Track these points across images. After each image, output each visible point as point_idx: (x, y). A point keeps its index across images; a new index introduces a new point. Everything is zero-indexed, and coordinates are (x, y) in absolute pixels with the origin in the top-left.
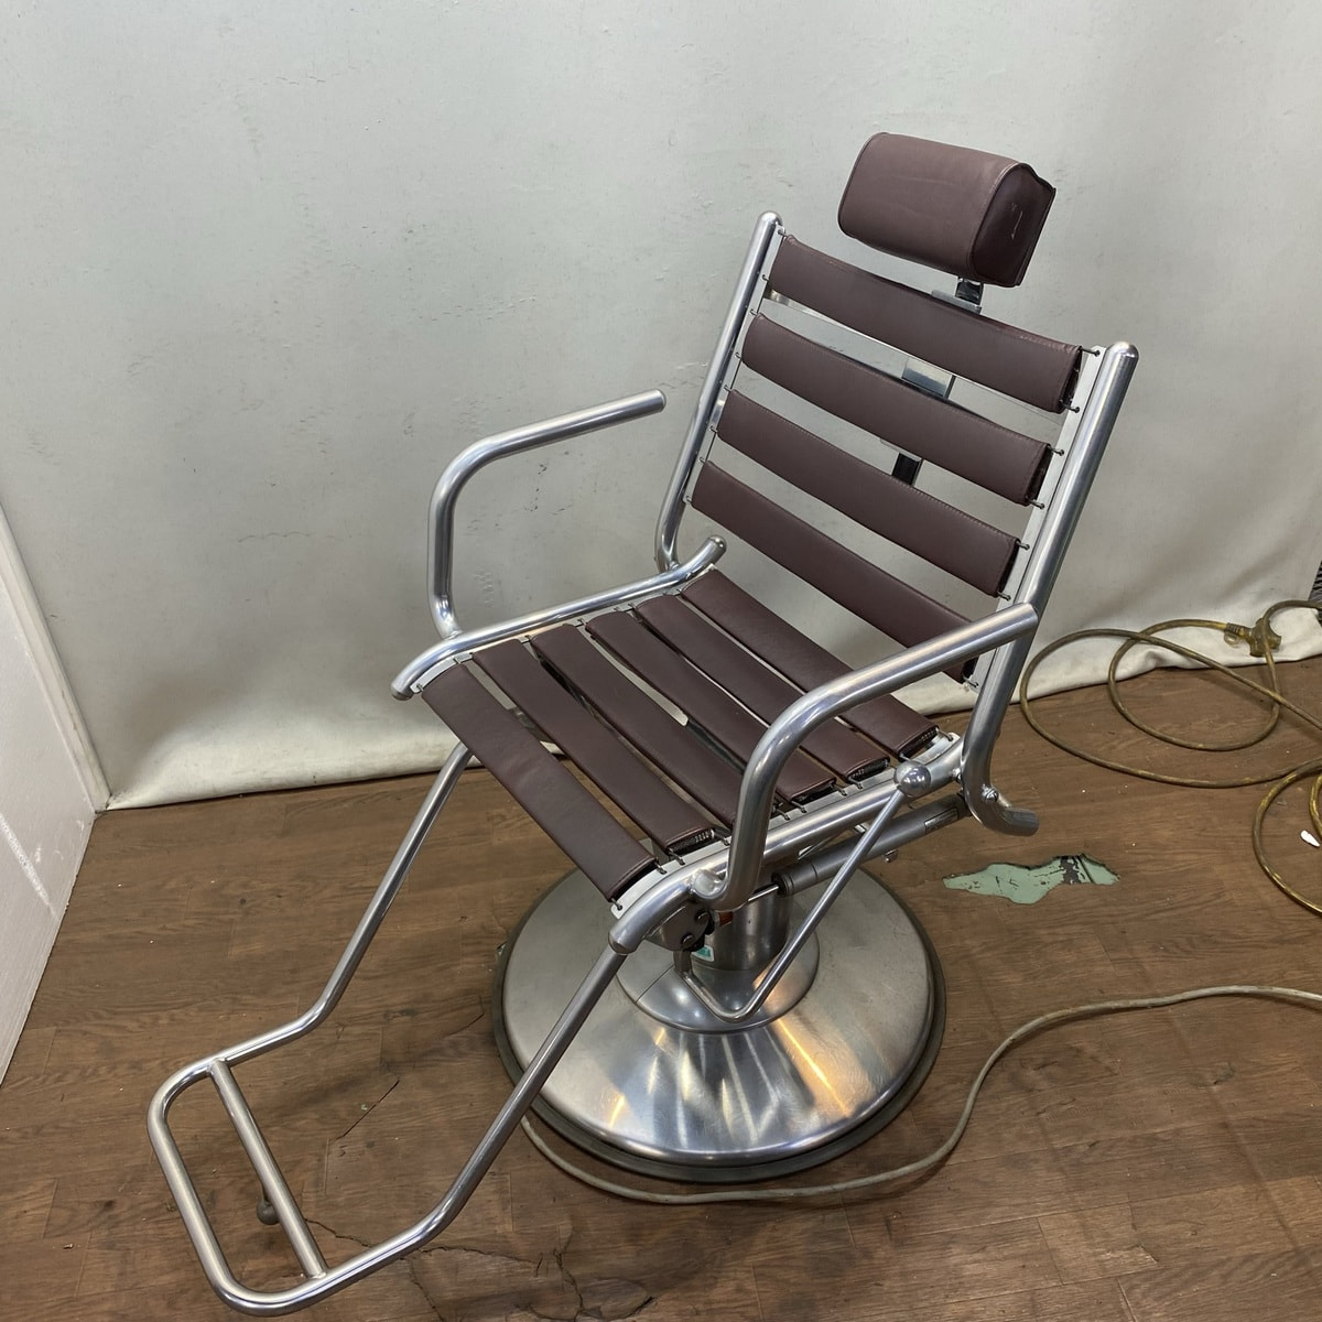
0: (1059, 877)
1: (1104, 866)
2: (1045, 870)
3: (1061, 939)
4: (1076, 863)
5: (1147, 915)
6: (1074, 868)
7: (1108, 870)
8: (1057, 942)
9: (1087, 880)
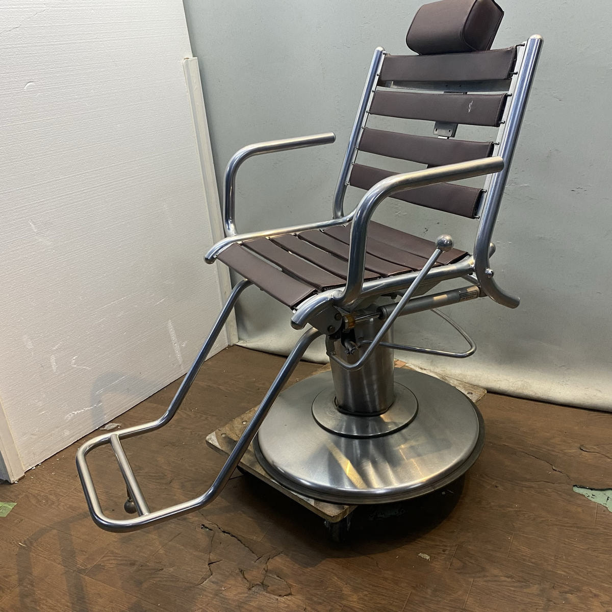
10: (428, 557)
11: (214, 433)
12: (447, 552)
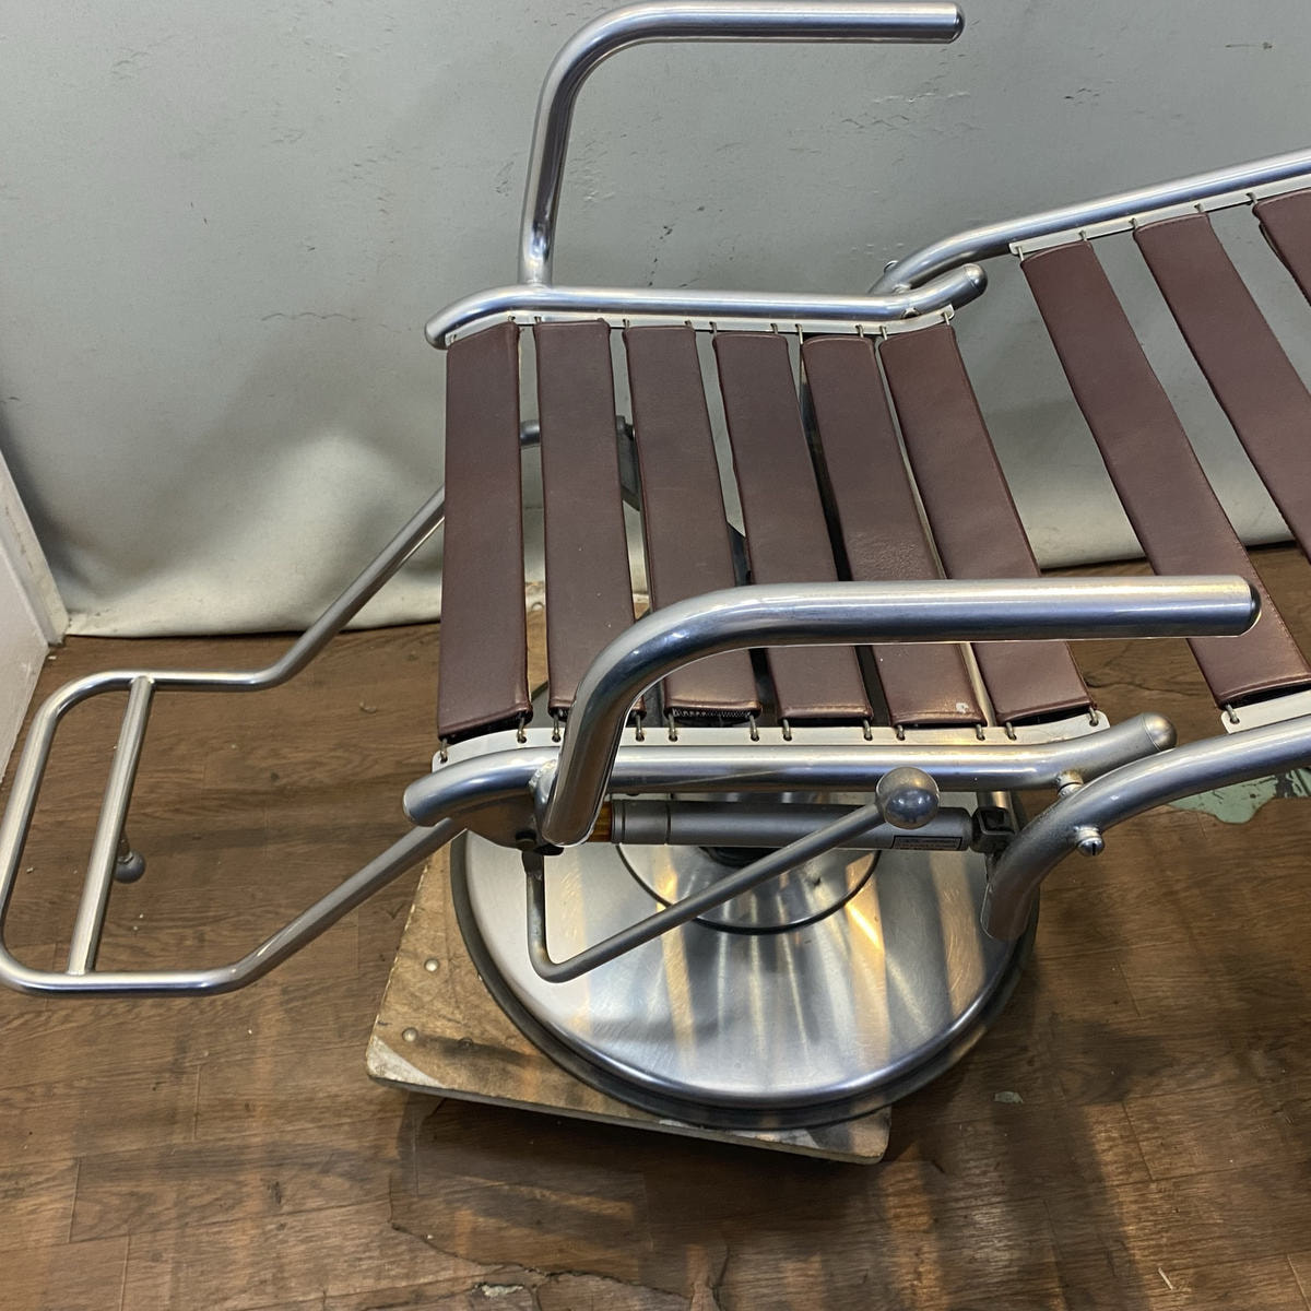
0: (1271, 789)
3: (1281, 873)
6: (1287, 777)
9: (1303, 791)
10: (1016, 1098)
11: (376, 1042)
12: (1037, 1065)
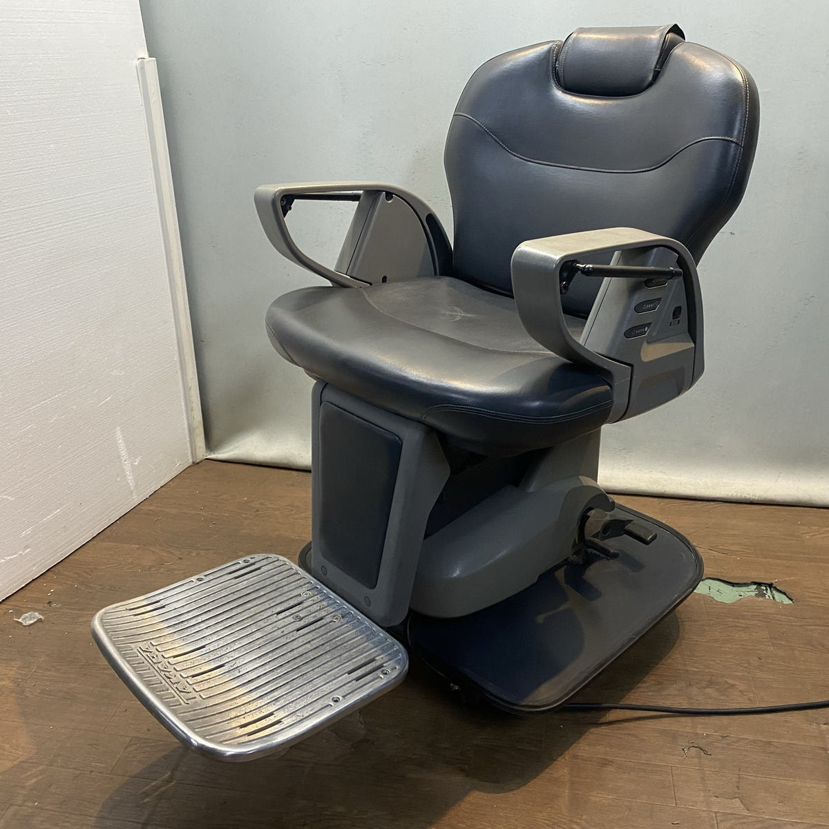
0: (753, 594)
1: (785, 594)
2: (744, 589)
3: (742, 625)
4: (767, 590)
5: (806, 625)
6: (765, 592)
7: (787, 597)
8: (737, 626)
9: (771, 598)
